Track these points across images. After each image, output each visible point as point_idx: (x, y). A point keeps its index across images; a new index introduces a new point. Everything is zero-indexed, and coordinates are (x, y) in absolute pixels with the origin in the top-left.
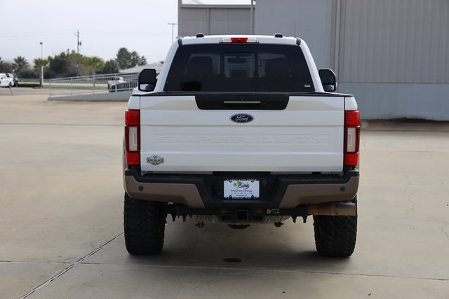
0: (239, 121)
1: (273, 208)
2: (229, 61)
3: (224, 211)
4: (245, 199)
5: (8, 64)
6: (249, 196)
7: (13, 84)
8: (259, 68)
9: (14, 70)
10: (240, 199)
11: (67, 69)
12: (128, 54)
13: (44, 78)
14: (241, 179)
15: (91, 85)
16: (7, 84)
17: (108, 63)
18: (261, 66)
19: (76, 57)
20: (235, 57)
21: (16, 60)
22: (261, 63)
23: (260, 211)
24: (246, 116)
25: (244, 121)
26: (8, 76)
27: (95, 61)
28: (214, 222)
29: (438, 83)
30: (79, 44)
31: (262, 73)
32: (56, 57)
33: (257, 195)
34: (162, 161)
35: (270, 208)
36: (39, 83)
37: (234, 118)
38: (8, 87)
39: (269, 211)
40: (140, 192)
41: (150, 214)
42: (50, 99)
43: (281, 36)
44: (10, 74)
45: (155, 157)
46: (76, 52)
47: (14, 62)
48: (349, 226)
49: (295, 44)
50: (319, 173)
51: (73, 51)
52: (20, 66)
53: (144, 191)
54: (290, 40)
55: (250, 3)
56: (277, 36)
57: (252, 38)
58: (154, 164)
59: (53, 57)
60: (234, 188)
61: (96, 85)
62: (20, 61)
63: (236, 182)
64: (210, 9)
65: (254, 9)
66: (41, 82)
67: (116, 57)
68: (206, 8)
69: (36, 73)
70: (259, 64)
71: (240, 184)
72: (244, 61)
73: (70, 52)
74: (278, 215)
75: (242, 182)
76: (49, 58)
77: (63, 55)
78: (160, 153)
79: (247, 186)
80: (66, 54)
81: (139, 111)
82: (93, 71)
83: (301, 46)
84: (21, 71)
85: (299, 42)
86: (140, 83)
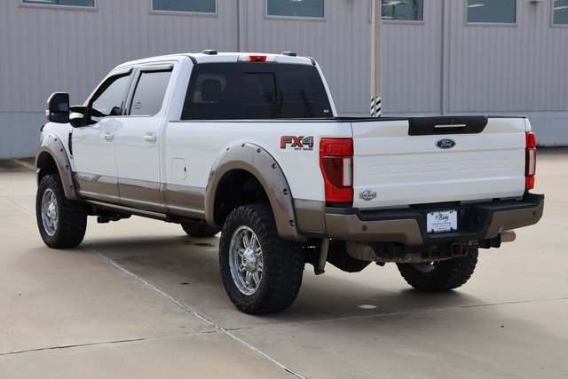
0: (444, 147)
4: (445, 232)
6: (448, 228)
10: (441, 233)
14: (442, 210)
24: (450, 141)
25: (448, 147)
33: (455, 227)
34: (375, 195)
37: (439, 144)
39: (470, 243)
40: (363, 232)
45: (369, 192)
50: (498, 199)
53: (367, 232)
54: (306, 61)
57: (271, 57)
58: (367, 200)
60: (436, 221)
63: (436, 214)
71: (441, 216)
75: (443, 213)
78: (372, 187)
79: (447, 218)
81: (351, 139)
83: (316, 66)
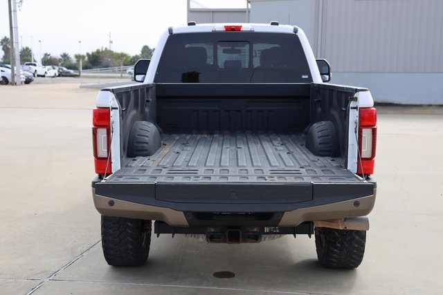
1: (272, 226)
2: (224, 51)
3: (212, 230)
5: (55, 59)
7: (57, 75)
8: (254, 59)
9: (60, 64)
11: (101, 62)
12: (150, 50)
13: (83, 69)
15: (119, 75)
16: (53, 75)
17: (134, 57)
18: (256, 56)
19: (109, 53)
20: (230, 48)
21: (62, 56)
22: (256, 53)
23: (255, 230)
26: (54, 68)
27: (123, 55)
28: (201, 239)
29: (405, 73)
30: (111, 42)
31: (257, 63)
32: (93, 53)
35: (267, 226)
36: (78, 74)
38: (53, 77)
39: (266, 230)
40: (110, 207)
41: (130, 224)
42: (81, 87)
43: (277, 24)
44: (55, 67)
46: (108, 49)
47: (60, 57)
48: (357, 238)
49: (292, 32)
51: (106, 49)
52: (65, 60)
53: (115, 207)
54: (286, 28)
55: (246, 7)
56: (273, 24)
57: (246, 27)
59: (90, 53)
61: (123, 75)
62: (65, 56)
64: (213, 12)
65: (249, 12)
66: (80, 73)
67: (141, 53)
68: (210, 12)
69: (77, 66)
70: (254, 54)
72: (239, 52)
73: (104, 49)
74: (276, 233)
76: (88, 54)
77: (98, 52)
80: (101, 50)
81: (109, 108)
82: (122, 64)
83: (298, 34)
84: (66, 64)
85: (296, 31)
86: (136, 74)
